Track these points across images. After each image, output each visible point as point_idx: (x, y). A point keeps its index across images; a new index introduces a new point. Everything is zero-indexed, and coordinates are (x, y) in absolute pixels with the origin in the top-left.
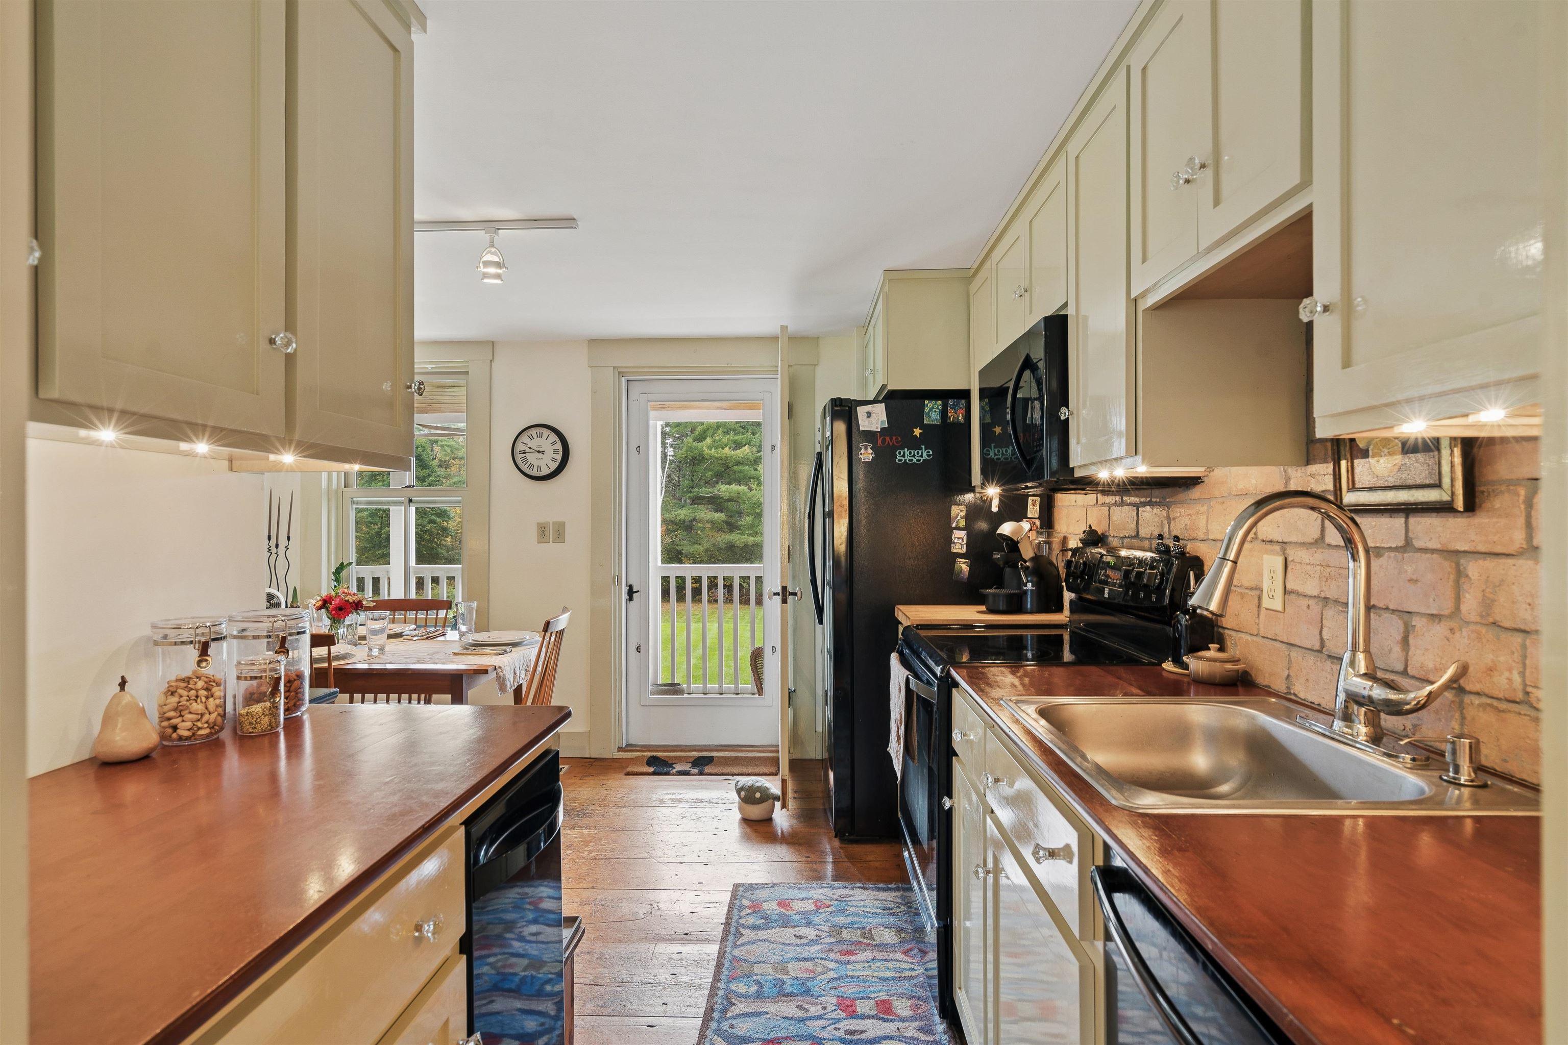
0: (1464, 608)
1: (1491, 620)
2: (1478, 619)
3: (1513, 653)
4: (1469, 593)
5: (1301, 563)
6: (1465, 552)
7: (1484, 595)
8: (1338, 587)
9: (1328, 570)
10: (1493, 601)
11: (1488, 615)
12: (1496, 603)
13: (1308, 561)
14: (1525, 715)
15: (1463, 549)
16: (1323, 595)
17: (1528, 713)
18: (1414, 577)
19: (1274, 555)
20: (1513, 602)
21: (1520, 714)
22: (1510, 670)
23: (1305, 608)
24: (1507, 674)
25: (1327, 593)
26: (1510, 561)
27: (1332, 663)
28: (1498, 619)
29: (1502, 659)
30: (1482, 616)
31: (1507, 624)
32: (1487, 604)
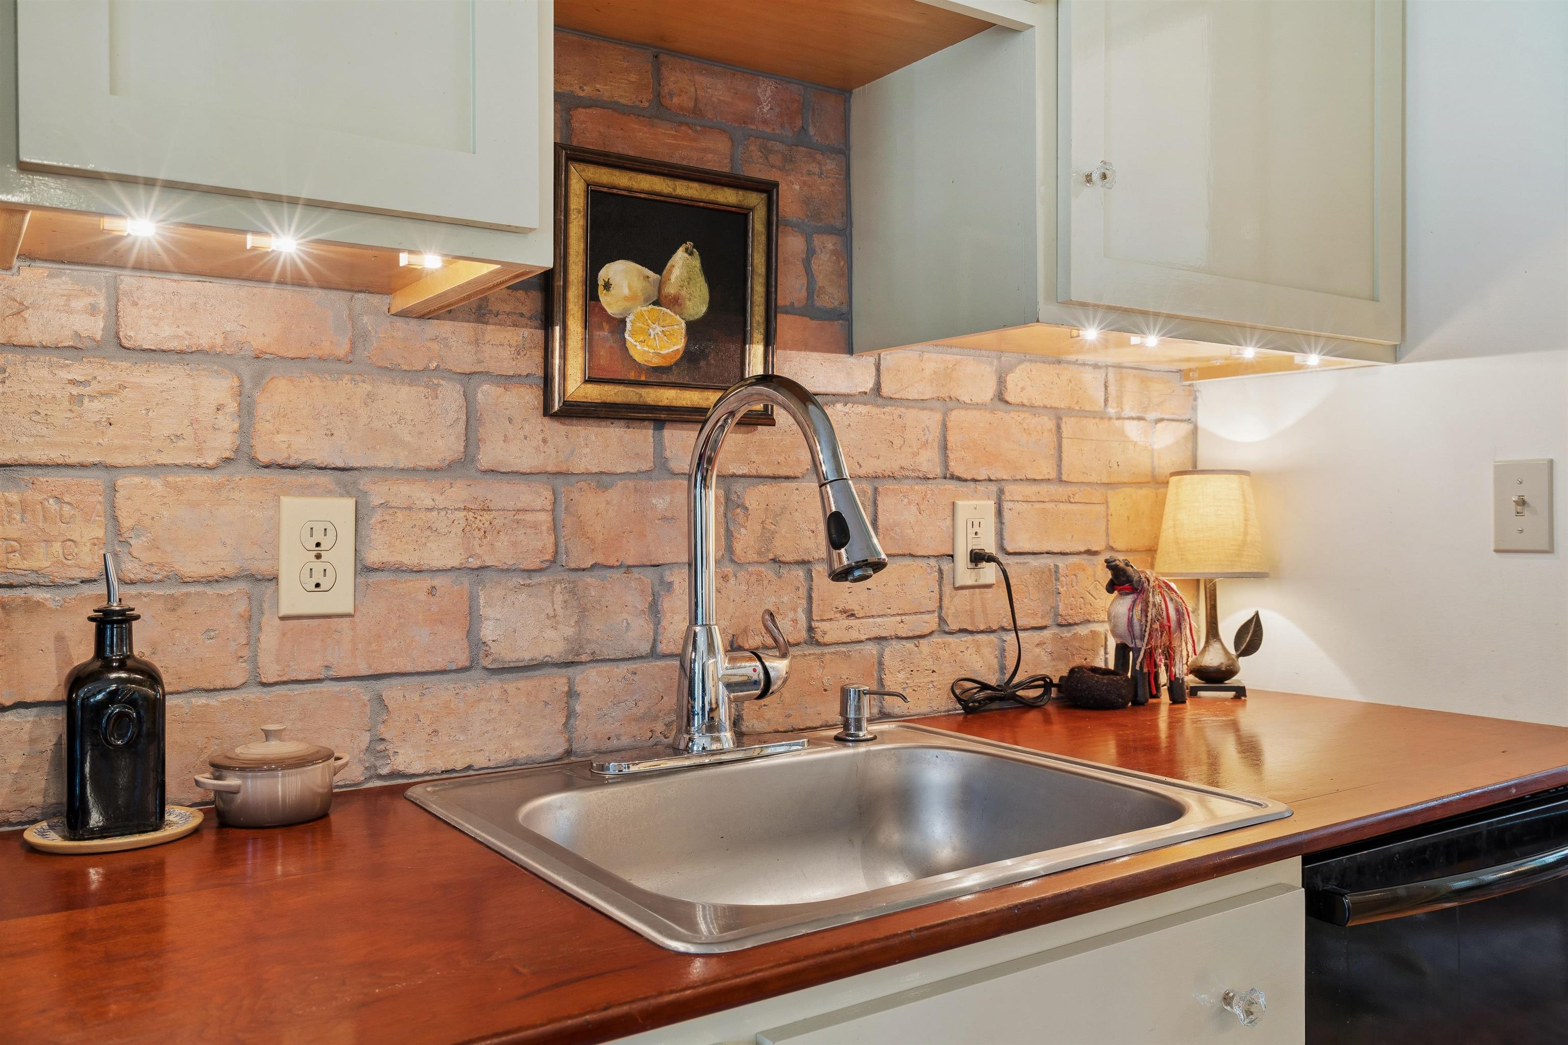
0: (738, 547)
1: (771, 556)
2: (755, 557)
3: (798, 589)
4: (745, 527)
5: (409, 508)
6: (743, 476)
7: (763, 528)
8: (514, 544)
9: (487, 516)
10: (774, 533)
11: (768, 550)
12: (777, 535)
13: (429, 503)
14: (810, 654)
15: (740, 472)
16: (474, 563)
17: (812, 652)
18: (669, 515)
19: (314, 495)
20: (796, 531)
21: (805, 655)
22: (795, 610)
23: (422, 596)
24: (791, 615)
25: (486, 558)
26: (794, 485)
27: (500, 680)
28: (779, 553)
29: (785, 599)
30: (760, 553)
31: (789, 558)
32: (767, 537)
